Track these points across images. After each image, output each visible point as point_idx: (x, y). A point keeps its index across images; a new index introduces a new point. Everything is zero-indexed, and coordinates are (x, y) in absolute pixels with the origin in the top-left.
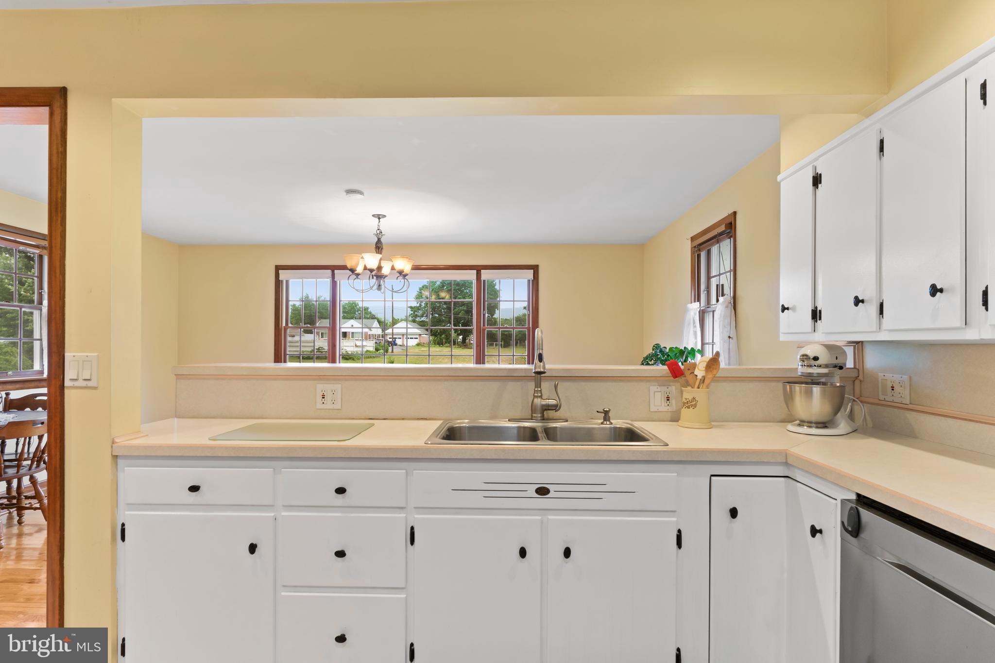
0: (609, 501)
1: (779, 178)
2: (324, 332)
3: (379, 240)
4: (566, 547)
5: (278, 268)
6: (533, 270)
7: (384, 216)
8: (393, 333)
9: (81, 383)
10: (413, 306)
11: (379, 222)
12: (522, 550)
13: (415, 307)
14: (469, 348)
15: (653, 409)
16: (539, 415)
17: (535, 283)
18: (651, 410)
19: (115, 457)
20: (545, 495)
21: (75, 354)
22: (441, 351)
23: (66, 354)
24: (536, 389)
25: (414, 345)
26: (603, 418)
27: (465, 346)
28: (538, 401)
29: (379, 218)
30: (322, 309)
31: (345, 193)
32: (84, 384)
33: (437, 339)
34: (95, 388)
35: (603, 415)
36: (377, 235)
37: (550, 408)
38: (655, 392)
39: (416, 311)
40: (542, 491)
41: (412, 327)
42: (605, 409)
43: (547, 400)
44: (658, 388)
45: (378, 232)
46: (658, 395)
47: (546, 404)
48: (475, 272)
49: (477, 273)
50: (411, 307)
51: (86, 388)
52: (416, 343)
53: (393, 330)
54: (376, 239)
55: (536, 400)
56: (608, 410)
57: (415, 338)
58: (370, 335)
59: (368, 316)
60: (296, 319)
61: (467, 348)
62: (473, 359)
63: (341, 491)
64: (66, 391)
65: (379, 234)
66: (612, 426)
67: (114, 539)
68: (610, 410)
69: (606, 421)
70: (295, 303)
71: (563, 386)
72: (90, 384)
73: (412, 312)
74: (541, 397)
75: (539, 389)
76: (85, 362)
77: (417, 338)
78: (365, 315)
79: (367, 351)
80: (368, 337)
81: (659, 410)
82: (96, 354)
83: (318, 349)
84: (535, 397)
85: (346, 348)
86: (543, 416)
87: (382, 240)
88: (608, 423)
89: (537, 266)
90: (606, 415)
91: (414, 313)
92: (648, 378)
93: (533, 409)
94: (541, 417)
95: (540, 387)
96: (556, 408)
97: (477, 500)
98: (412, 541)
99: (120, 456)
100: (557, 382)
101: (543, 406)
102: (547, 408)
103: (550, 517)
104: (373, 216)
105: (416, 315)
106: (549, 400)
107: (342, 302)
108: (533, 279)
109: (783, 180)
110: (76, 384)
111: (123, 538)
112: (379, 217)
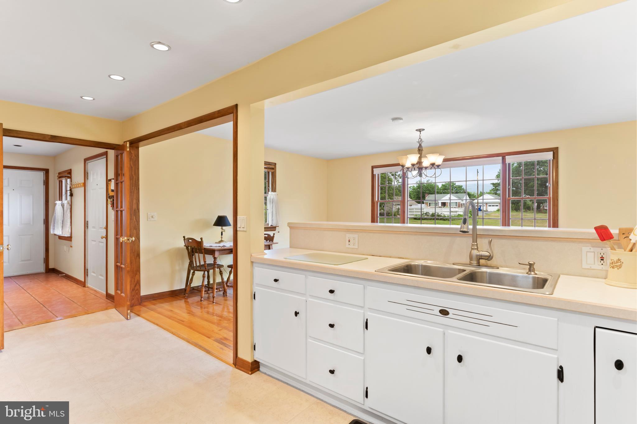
0: (494, 329)
2: (431, 203)
3: (420, 145)
4: (459, 354)
5: (373, 167)
6: (552, 152)
7: (424, 130)
8: (478, 202)
10: (495, 183)
11: (420, 133)
12: (428, 349)
13: (496, 183)
14: (543, 213)
15: (585, 266)
16: (475, 262)
17: (555, 161)
18: (583, 267)
19: (252, 262)
20: (445, 315)
21: (244, 217)
22: (517, 215)
23: (238, 217)
24: (473, 243)
25: (495, 210)
26: (528, 269)
27: (539, 211)
28: (475, 252)
29: (420, 131)
30: (430, 188)
31: (392, 121)
32: (242, 229)
33: (514, 206)
34: (245, 231)
35: (529, 266)
36: (418, 142)
37: (482, 258)
38: (587, 252)
39: (497, 187)
40: (444, 312)
41: (494, 198)
42: (531, 263)
43: (481, 252)
44: (590, 249)
45: (420, 140)
46: (591, 255)
47: (480, 255)
48: (501, 158)
49: (503, 159)
50: (493, 184)
51: (243, 231)
52: (497, 209)
53: (478, 201)
54: (419, 145)
55: (473, 251)
56: (532, 263)
57: (496, 206)
58: (462, 204)
59: (462, 191)
60: (414, 195)
61: (541, 213)
62: (500, 221)
63: (332, 292)
64: (238, 232)
65: (420, 142)
66: (536, 276)
67: (251, 298)
68: (535, 263)
69: (530, 271)
70: (414, 185)
71: (495, 242)
73: (494, 187)
74: (477, 249)
75: (476, 244)
76: (243, 220)
77: (498, 206)
78: (458, 190)
79: (459, 215)
80: (459, 205)
81: (592, 268)
82: (246, 217)
83: (426, 213)
84: (472, 249)
85: (444, 213)
86: (479, 263)
87: (423, 145)
88: (533, 273)
89: (557, 149)
90: (531, 267)
91: (496, 187)
92: (579, 240)
93: (471, 258)
94: (476, 263)
95: (477, 242)
96: (489, 258)
97: (402, 310)
98: (367, 328)
99: (254, 262)
100: (491, 239)
101: (477, 256)
102: (480, 258)
103: (450, 331)
104: (417, 130)
105: (497, 189)
106: (483, 252)
107: (409, 185)
108: (553, 159)
111: (255, 298)
112: (420, 130)
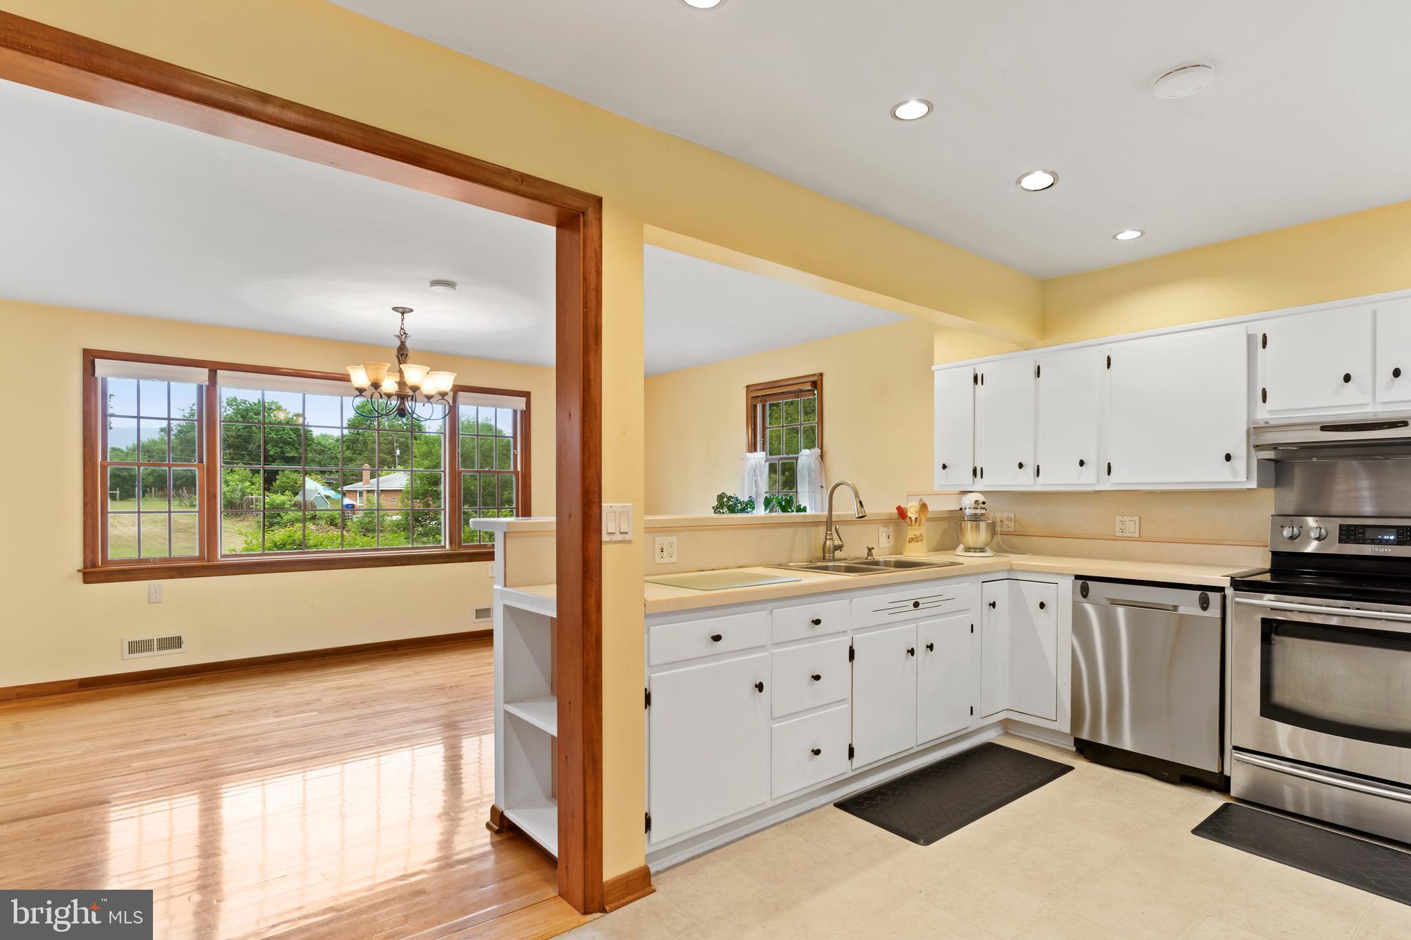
1: (933, 368)
3: (403, 343)
5: (91, 355)
7: (411, 311)
9: (618, 537)
11: (403, 318)
23: (603, 505)
29: (403, 313)
32: (621, 537)
34: (630, 542)
36: (399, 337)
45: (402, 332)
51: (622, 542)
54: (399, 343)
64: (604, 547)
65: (403, 335)
72: (627, 537)
76: (621, 514)
82: (631, 504)
87: (407, 344)
96: (839, 548)
99: (652, 614)
104: (395, 309)
109: (936, 370)
110: (614, 538)
111: (648, 705)
112: (403, 311)
